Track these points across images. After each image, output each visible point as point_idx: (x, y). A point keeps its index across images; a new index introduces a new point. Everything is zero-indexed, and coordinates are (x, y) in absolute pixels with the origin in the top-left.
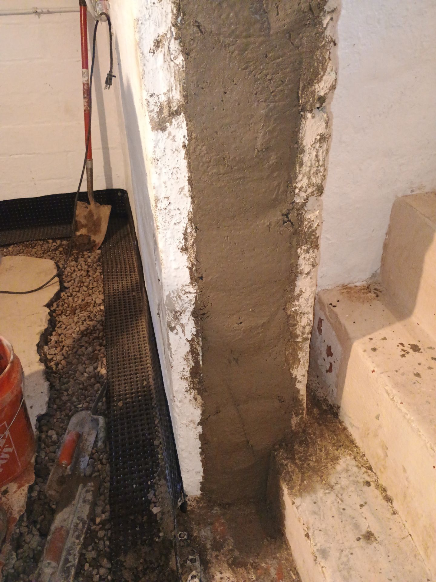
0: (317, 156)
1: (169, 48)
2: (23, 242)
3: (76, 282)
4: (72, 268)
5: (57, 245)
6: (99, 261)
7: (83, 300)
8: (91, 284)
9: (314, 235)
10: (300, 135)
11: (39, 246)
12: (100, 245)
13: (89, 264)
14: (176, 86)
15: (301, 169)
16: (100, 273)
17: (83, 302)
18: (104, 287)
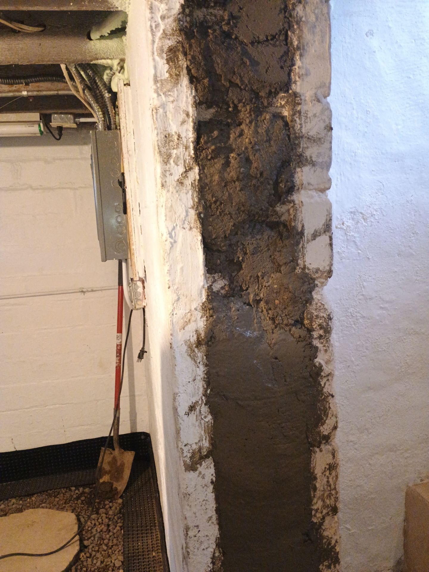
0: (328, 482)
1: (200, 410)
2: (47, 491)
3: (96, 539)
4: (93, 522)
5: (79, 493)
6: (120, 513)
7: (102, 562)
8: (111, 541)
9: (334, 552)
10: (312, 465)
11: (62, 495)
12: (121, 493)
13: (110, 516)
14: (206, 437)
15: (316, 493)
16: (121, 527)
17: (102, 565)
18: (124, 545)
